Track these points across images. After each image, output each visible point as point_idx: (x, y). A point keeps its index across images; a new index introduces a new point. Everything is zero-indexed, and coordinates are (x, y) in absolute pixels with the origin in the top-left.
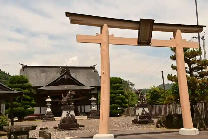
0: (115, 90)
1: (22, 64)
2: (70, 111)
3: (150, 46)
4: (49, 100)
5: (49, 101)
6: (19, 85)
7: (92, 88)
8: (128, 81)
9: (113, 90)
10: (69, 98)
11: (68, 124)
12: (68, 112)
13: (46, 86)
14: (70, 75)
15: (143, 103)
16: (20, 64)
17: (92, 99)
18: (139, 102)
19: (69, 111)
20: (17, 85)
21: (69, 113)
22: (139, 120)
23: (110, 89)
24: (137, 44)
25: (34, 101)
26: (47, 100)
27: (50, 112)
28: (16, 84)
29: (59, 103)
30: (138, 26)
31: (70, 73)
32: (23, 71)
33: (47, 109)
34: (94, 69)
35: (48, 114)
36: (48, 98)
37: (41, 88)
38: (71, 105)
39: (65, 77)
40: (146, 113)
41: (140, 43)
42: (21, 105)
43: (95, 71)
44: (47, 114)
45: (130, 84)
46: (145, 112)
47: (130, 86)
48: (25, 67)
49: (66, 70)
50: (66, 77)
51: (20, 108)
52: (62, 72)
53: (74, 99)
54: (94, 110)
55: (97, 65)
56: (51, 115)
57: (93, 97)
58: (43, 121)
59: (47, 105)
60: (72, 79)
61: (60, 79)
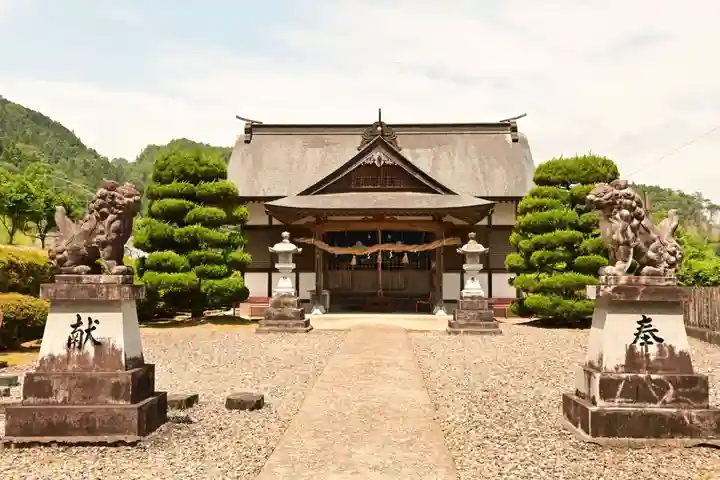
0: (580, 212)
1: (243, 119)
2: (94, 316)
4: (286, 246)
5: (286, 253)
6: (184, 186)
7: (485, 202)
8: (699, 195)
10: (91, 233)
11: (64, 402)
12: (80, 323)
13: (301, 194)
14: (394, 152)
15: (643, 280)
16: (238, 117)
17: (465, 248)
18: (609, 269)
19: (84, 317)
20: (175, 186)
21: (84, 327)
22: (601, 403)
25: (246, 252)
26: (278, 248)
27: (289, 295)
28: (169, 182)
31: (395, 144)
32: (247, 142)
33: (279, 285)
34: (514, 129)
35: (282, 301)
36: (280, 240)
37: (278, 202)
38: (103, 279)
40: (661, 352)
42: (187, 264)
43: (515, 141)
44: (276, 305)
45: (704, 204)
46: (653, 349)
47: (707, 214)
48: (253, 128)
51: (181, 275)
52: (365, 140)
53: (414, 249)
54: (474, 293)
55: (525, 115)
56: (293, 306)
57: (471, 241)
58: (258, 332)
59: (277, 266)
60: (402, 165)
61: (355, 167)
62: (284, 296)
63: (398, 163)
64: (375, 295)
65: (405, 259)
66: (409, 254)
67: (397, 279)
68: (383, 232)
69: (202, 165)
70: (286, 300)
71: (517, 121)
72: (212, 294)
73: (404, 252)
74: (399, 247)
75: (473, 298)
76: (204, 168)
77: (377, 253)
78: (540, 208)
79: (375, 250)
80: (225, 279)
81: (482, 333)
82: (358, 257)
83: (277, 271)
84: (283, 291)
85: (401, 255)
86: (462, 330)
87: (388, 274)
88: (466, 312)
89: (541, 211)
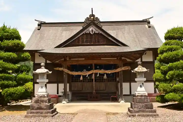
1: (37, 21)
16: (35, 20)
29: (81, 78)
32: (39, 29)
33: (38, 91)
34: (149, 23)
39: (90, 30)
43: (149, 27)
50: (92, 31)
53: (109, 72)
54: (142, 93)
55: (153, 17)
56: (46, 102)
57: (139, 66)
58: (26, 117)
59: (38, 81)
60: (103, 33)
61: (81, 34)
62: (41, 97)
63: (101, 32)
64: (92, 93)
65: (105, 77)
66: (107, 74)
67: (102, 86)
68: (95, 65)
69: (5, 32)
70: (42, 99)
71: (150, 19)
72: (7, 96)
73: (104, 73)
74: (102, 71)
75: (141, 96)
76: (6, 34)
77: (92, 74)
78: (171, 50)
79: (92, 73)
80: (15, 88)
81: (148, 115)
82: (83, 76)
83: (38, 83)
84: (41, 94)
85: (103, 75)
86: (137, 114)
87: (98, 84)
88: (138, 104)
89: (171, 51)
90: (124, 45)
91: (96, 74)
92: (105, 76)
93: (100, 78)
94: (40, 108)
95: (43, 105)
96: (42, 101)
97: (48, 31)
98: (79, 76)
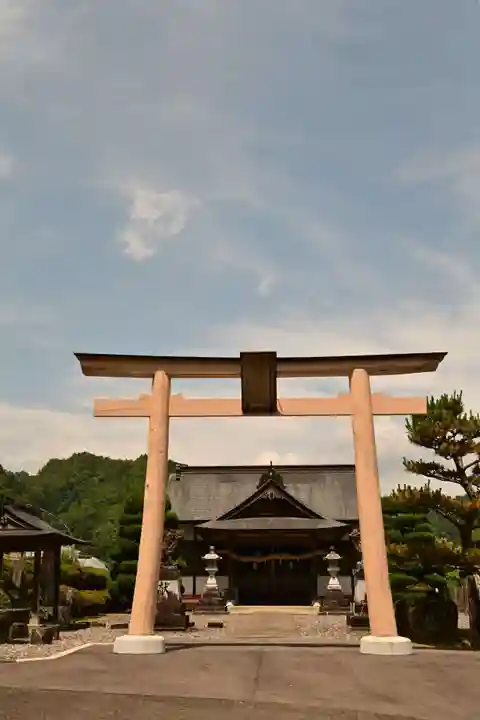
3: (279, 414)
4: (212, 556)
5: (212, 560)
7: (344, 525)
9: (393, 532)
12: (162, 584)
13: (219, 519)
14: (281, 490)
17: (328, 556)
21: (164, 586)
23: (386, 528)
24: (240, 412)
25: (184, 559)
26: (207, 557)
27: (214, 589)
29: (255, 567)
30: (237, 369)
31: (282, 483)
32: (178, 479)
33: (208, 582)
35: (210, 593)
36: (210, 550)
37: (204, 525)
39: (269, 493)
41: (248, 410)
44: (206, 595)
48: (181, 469)
49: (271, 476)
50: (272, 495)
52: (262, 481)
53: (296, 558)
54: (334, 587)
56: (217, 597)
57: (332, 552)
59: (207, 570)
60: (287, 499)
61: (255, 500)
62: (211, 590)
63: (284, 497)
66: (294, 561)
68: (275, 546)
70: (213, 592)
73: (290, 560)
74: (286, 557)
75: (334, 591)
77: (271, 560)
79: (270, 558)
81: (340, 614)
82: (258, 564)
83: (207, 573)
84: (211, 586)
85: (288, 562)
86: (327, 612)
90: (319, 517)
91: (277, 561)
92: (291, 564)
93: (281, 568)
94: (210, 604)
95: (215, 599)
96: (215, 596)
97: (198, 485)
98: (251, 564)
